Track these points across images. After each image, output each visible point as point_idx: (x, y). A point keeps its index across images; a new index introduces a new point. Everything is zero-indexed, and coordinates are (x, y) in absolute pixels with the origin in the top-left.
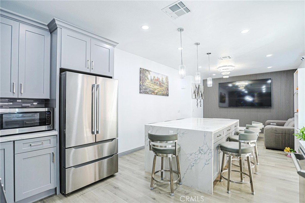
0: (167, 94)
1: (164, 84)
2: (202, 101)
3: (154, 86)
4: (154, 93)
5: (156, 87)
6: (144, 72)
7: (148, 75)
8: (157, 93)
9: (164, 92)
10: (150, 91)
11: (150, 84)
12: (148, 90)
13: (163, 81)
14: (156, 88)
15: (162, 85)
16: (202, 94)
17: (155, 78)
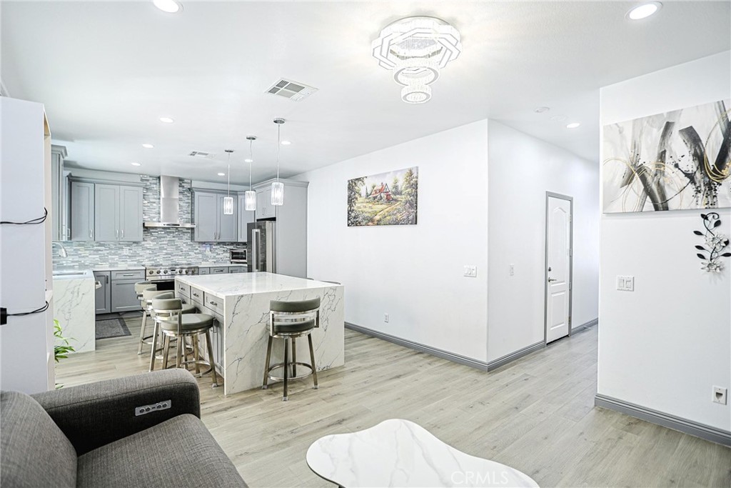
3: (374, 207)
4: (372, 220)
5: (378, 207)
7: (360, 187)
8: (379, 221)
11: (364, 205)
12: (361, 217)
13: (396, 187)
14: (378, 210)
17: (375, 189)
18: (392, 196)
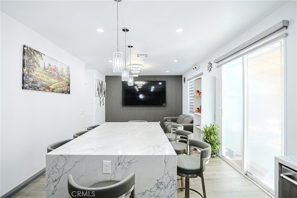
0: (68, 90)
1: (64, 77)
2: (104, 98)
3: (50, 79)
4: (49, 88)
5: (52, 80)
6: (32, 53)
7: (39, 59)
8: (53, 89)
9: (63, 88)
10: (42, 85)
11: (43, 75)
12: (39, 84)
13: (62, 72)
14: (53, 82)
15: (61, 79)
16: (104, 92)
17: (51, 67)
18: (61, 77)
